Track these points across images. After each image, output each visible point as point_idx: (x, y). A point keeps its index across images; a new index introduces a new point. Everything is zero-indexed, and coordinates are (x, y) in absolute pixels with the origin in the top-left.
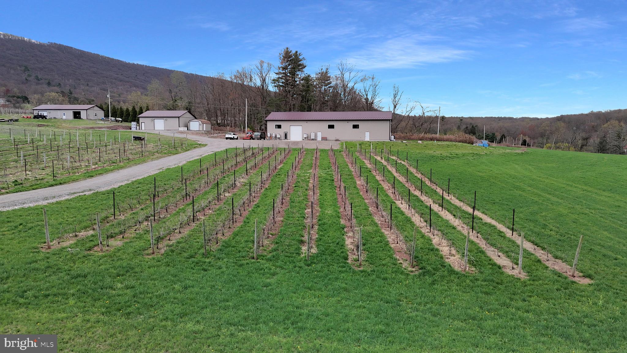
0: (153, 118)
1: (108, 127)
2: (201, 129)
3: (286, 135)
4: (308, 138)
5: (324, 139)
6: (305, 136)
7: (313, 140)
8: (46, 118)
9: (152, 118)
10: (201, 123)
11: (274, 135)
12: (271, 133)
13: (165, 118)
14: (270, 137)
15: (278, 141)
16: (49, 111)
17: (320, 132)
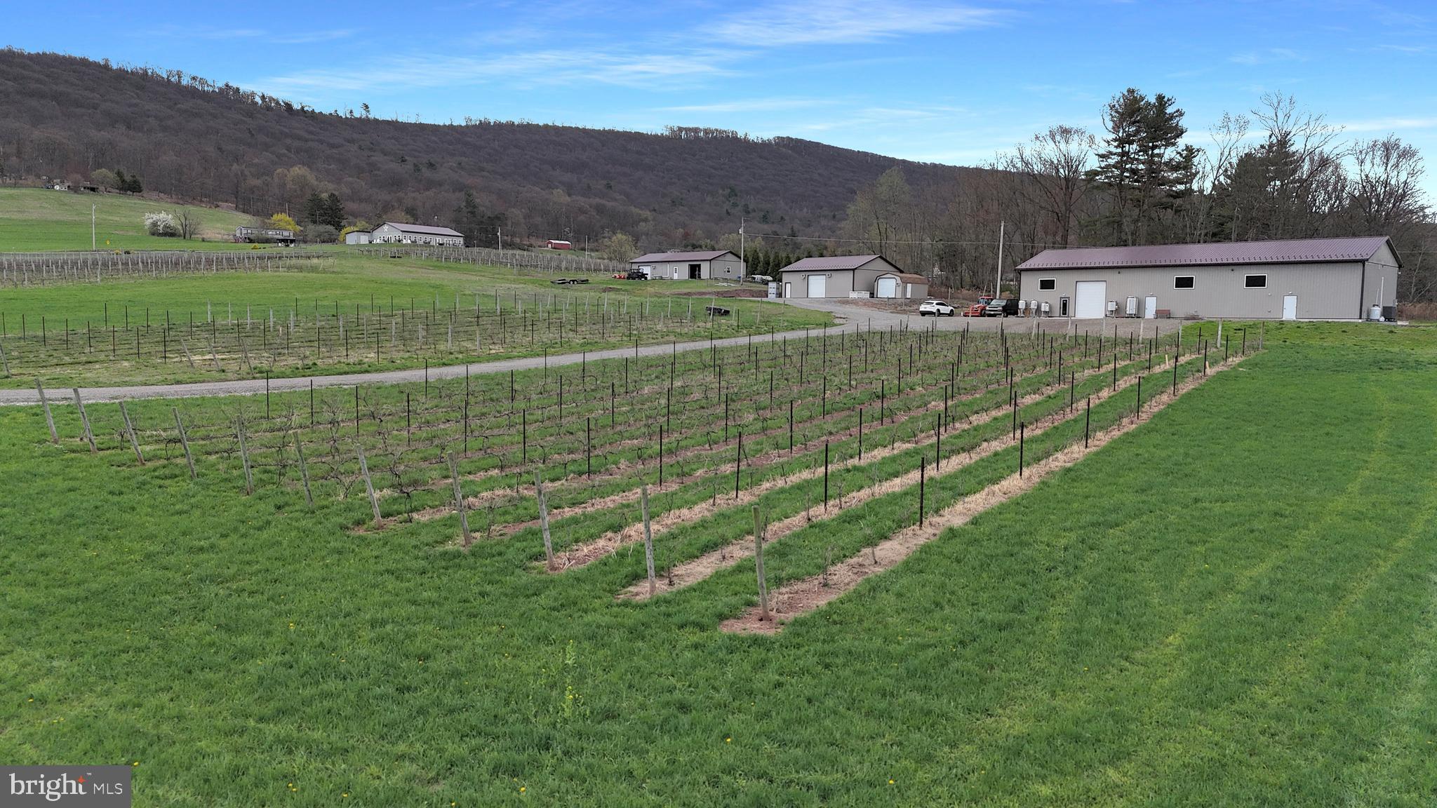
0: (807, 274)
1: (718, 293)
2: (899, 296)
3: (1065, 305)
4: (1119, 312)
5: (1162, 314)
6: (1112, 306)
7: (1131, 316)
8: (646, 278)
9: (804, 274)
10: (899, 281)
11: (1033, 306)
12: (1028, 301)
13: (827, 273)
14: (1026, 309)
15: (1043, 318)
16: (654, 265)
17: (1152, 296)
